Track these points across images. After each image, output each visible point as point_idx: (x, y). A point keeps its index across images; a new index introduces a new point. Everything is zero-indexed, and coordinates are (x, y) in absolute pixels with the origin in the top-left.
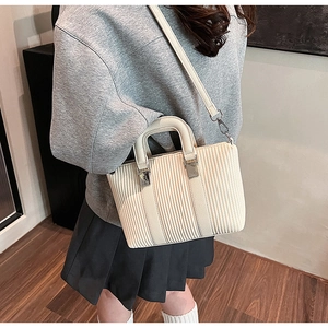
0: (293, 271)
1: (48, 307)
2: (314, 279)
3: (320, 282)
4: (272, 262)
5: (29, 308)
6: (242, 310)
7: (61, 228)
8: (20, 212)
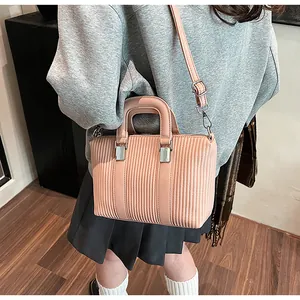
0: (262, 226)
1: (39, 264)
2: (280, 234)
3: (286, 236)
4: (242, 219)
5: (21, 266)
6: (216, 263)
7: (47, 191)
8: (8, 176)
